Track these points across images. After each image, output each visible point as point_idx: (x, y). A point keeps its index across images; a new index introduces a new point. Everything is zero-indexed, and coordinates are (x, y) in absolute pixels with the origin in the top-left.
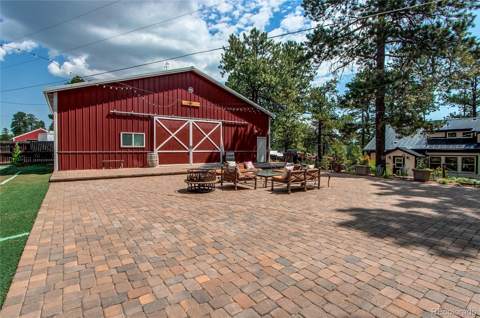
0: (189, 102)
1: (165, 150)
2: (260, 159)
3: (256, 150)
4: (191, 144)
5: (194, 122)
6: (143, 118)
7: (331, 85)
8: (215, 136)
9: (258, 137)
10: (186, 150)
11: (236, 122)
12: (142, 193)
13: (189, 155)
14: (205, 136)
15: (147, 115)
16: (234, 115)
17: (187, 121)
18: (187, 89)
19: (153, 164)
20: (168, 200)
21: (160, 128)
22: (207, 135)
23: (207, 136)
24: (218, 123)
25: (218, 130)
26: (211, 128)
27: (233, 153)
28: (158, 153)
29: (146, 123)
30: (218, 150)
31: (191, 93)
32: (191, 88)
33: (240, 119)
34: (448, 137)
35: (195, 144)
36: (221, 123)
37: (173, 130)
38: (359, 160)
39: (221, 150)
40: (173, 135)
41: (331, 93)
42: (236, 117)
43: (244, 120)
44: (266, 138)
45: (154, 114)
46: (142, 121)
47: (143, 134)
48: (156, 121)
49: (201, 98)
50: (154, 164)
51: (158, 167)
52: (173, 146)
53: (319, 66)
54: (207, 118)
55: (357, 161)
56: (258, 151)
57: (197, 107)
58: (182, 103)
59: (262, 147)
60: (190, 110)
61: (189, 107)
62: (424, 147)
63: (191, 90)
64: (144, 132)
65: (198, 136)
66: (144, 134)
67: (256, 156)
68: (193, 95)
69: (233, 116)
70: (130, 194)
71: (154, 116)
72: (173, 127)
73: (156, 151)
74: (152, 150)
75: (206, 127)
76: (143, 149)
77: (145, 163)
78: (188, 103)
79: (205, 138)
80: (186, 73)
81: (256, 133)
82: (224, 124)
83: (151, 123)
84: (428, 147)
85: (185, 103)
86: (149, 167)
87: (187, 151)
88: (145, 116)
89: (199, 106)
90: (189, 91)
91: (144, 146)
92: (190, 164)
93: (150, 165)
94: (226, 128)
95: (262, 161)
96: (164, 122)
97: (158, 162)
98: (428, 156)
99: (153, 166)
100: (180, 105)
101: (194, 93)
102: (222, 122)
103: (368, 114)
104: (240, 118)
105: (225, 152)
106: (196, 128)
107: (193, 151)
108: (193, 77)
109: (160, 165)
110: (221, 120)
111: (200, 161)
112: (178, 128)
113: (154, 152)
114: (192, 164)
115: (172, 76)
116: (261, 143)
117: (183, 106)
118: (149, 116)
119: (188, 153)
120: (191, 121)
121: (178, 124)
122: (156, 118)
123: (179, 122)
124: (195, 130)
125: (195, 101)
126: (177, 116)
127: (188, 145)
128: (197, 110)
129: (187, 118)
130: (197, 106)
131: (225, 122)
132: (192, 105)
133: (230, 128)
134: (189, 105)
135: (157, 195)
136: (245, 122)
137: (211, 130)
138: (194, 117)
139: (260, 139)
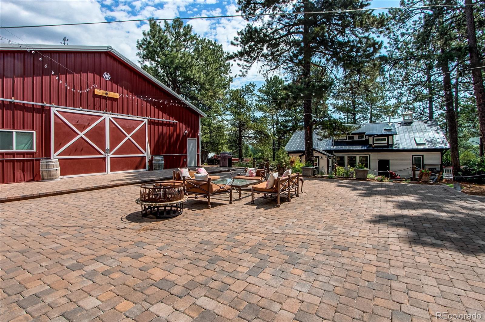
0: (105, 92)
1: (70, 155)
2: (191, 163)
3: (186, 153)
4: (108, 147)
5: (112, 118)
6: (32, 109)
7: (250, 88)
8: (139, 136)
9: (188, 138)
10: (102, 154)
11: (164, 120)
12: (64, 230)
13: (105, 161)
14: (126, 136)
15: (39, 105)
16: (162, 111)
17: (102, 116)
18: (101, 74)
19: (50, 175)
20: (127, 239)
21: (60, 125)
22: (129, 134)
23: (129, 136)
24: (143, 121)
25: (143, 128)
26: (134, 126)
27: (162, 158)
28: (59, 159)
29: (37, 116)
30: (143, 154)
31: (106, 80)
32: (107, 74)
33: (168, 117)
34: (348, 140)
35: (112, 147)
36: (146, 121)
37: (82, 128)
38: (285, 161)
39: (147, 154)
40: (81, 134)
41: (250, 96)
42: (164, 115)
43: (173, 118)
44: (196, 139)
45: (51, 104)
46: (31, 114)
47: (33, 133)
48: (55, 114)
49: (120, 89)
50: (53, 176)
51: (59, 180)
52: (82, 150)
53: (250, 66)
54: (128, 114)
55: (283, 162)
56: (188, 154)
57: (116, 100)
58: (94, 92)
59: (192, 149)
60: (106, 102)
61: (104, 97)
62: (332, 148)
63: (107, 76)
64: (33, 129)
65: (117, 136)
66: (35, 133)
67: (187, 160)
68: (109, 83)
69: (160, 113)
70: (43, 235)
71: (50, 107)
72: (82, 124)
73: (55, 158)
74: (48, 155)
75: (127, 125)
76: (32, 154)
77: (36, 175)
78: (103, 93)
79: (126, 139)
80: (100, 53)
81: (186, 133)
82: (150, 123)
83: (45, 117)
84: (335, 148)
85: (98, 92)
86: (43, 180)
87: (102, 156)
88: (35, 107)
89: (118, 97)
90: (105, 77)
91: (35, 150)
92: (106, 173)
93: (46, 178)
94: (153, 127)
95: (193, 165)
96: (67, 116)
97: (59, 172)
98: (335, 155)
99: (51, 178)
100: (91, 95)
101: (111, 80)
102: (148, 119)
103: (278, 118)
104: (169, 115)
105: (152, 157)
106: (114, 126)
107: (110, 155)
108: (109, 60)
109: (62, 177)
110: (146, 117)
111: (120, 168)
112: (89, 125)
113: (52, 158)
114: (109, 173)
115: (80, 54)
116: (192, 144)
117: (95, 96)
118: (42, 106)
119: (104, 159)
120: (108, 117)
121: (88, 120)
122: (54, 110)
123: (90, 117)
124: (114, 128)
125: (112, 91)
126: (88, 109)
127: (104, 149)
128: (115, 103)
129: (102, 112)
130: (115, 97)
131: (151, 120)
132: (108, 96)
133: (157, 127)
134: (104, 95)
135: (96, 230)
136: (175, 121)
137: (134, 128)
138: (112, 112)
139: (190, 141)
